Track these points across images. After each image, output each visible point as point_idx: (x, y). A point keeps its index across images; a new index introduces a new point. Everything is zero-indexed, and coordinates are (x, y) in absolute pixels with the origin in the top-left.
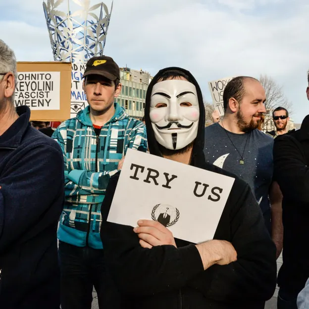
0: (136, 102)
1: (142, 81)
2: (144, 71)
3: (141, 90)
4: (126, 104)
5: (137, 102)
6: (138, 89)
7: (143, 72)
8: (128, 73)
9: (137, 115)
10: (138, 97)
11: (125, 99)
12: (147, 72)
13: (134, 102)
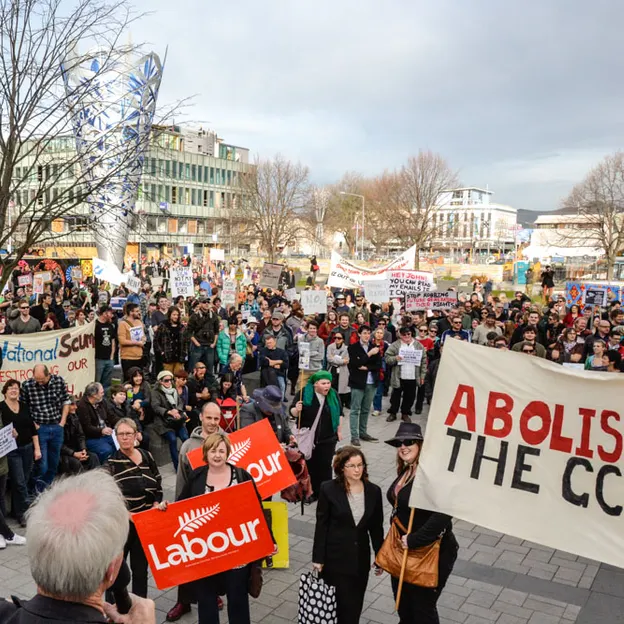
0: (190, 190)
1: (202, 148)
2: (206, 131)
3: (200, 167)
4: (174, 194)
5: (193, 190)
6: (194, 166)
7: (204, 133)
8: (177, 136)
9: (193, 214)
10: (194, 179)
11: (171, 185)
12: (211, 131)
13: (187, 189)
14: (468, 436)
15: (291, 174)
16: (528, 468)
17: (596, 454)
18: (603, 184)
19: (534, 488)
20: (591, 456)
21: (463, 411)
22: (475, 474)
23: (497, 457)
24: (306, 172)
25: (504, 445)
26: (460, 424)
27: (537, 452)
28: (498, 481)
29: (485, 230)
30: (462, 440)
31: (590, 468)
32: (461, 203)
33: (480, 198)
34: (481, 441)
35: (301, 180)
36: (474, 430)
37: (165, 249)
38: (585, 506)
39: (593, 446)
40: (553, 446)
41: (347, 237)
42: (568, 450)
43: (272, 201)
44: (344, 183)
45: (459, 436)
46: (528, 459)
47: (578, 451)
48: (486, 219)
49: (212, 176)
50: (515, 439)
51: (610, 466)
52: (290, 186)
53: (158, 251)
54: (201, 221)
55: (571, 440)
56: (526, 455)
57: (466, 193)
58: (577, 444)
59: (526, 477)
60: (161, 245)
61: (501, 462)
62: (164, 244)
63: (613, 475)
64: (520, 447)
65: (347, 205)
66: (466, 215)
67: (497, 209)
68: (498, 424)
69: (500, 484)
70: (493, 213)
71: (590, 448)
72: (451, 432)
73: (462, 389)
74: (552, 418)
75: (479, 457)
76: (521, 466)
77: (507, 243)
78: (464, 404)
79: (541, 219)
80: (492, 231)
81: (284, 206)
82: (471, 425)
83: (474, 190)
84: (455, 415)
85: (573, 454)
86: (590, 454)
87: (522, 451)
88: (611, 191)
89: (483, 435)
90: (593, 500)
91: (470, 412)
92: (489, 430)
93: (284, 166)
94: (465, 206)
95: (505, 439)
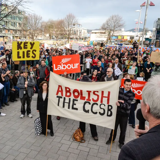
4: (6, 23)
8: (6, 7)
10: (12, 19)
13: (10, 22)
14: (61, 97)
15: (38, 18)
16: (75, 104)
17: (92, 100)
18: (109, 23)
19: (77, 109)
20: (90, 101)
21: (60, 91)
22: (64, 107)
23: (68, 102)
24: (41, 18)
25: (70, 99)
26: (60, 94)
27: (77, 100)
28: (69, 108)
29: (80, 34)
30: (60, 99)
31: (90, 104)
32: (75, 27)
33: (79, 26)
34: (65, 98)
35: (40, 20)
36: (63, 96)
37: (5, 38)
38: (88, 112)
39: (91, 98)
40: (81, 99)
41: (50, 35)
42: (84, 100)
43: (33, 25)
44: (49, 21)
45: (59, 97)
46: (75, 102)
47: (87, 100)
48: (80, 31)
49: (16, 18)
50: (72, 97)
51: (95, 103)
52: (37, 21)
53: (3, 38)
54: (14, 30)
55: (85, 97)
56: (75, 101)
57: (76, 25)
58: (87, 98)
59: (75, 106)
60: (4, 37)
61: (69, 103)
62: (4, 36)
63: (96, 105)
64: (73, 99)
65: (49, 27)
66: (76, 30)
67: (83, 29)
68: (68, 94)
69: (69, 109)
70: (82, 30)
71: (90, 99)
72: (57, 97)
73: (59, 86)
74: (80, 93)
75: (64, 102)
76: (74, 104)
77: (85, 37)
78: (60, 89)
79: (93, 31)
80: (82, 34)
81: (36, 27)
82: (62, 94)
83: (78, 24)
84: (58, 93)
85: (86, 100)
86: (90, 100)
87: (74, 100)
88: (111, 24)
89: (65, 97)
90: (90, 111)
91: (62, 91)
92: (66, 96)
93: (36, 16)
94: (76, 28)
95: (70, 98)
